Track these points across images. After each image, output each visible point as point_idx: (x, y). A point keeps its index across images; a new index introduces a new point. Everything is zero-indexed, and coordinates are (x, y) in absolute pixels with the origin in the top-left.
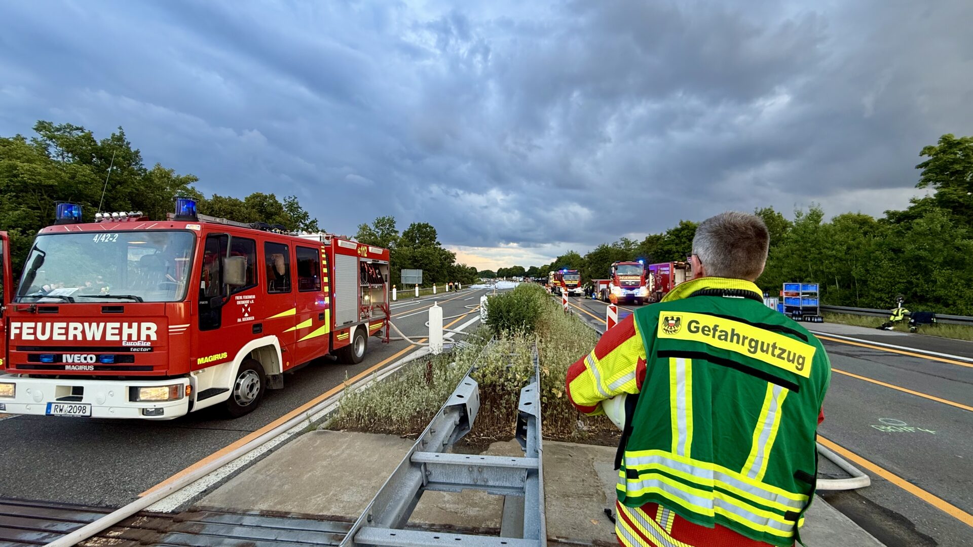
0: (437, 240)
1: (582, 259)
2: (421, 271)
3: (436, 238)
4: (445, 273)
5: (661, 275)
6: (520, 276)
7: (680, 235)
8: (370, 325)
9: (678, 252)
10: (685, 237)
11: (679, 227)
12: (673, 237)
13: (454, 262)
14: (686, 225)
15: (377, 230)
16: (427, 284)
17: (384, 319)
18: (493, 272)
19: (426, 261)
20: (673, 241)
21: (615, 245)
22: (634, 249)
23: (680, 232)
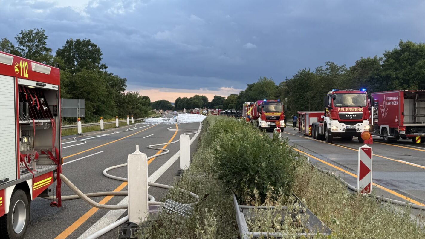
0: (102, 62)
1: (277, 87)
2: (84, 101)
3: (100, 59)
4: (113, 103)
5: (386, 106)
6: (203, 108)
7: (400, 58)
8: (34, 182)
9: (397, 78)
10: (406, 60)
11: (399, 48)
12: (391, 61)
13: (123, 90)
14: (407, 47)
15: (22, 47)
16: (90, 118)
17: (54, 171)
18: (169, 103)
19: (88, 88)
20: (391, 65)
21: (319, 71)
22: (343, 76)
23: (401, 55)
